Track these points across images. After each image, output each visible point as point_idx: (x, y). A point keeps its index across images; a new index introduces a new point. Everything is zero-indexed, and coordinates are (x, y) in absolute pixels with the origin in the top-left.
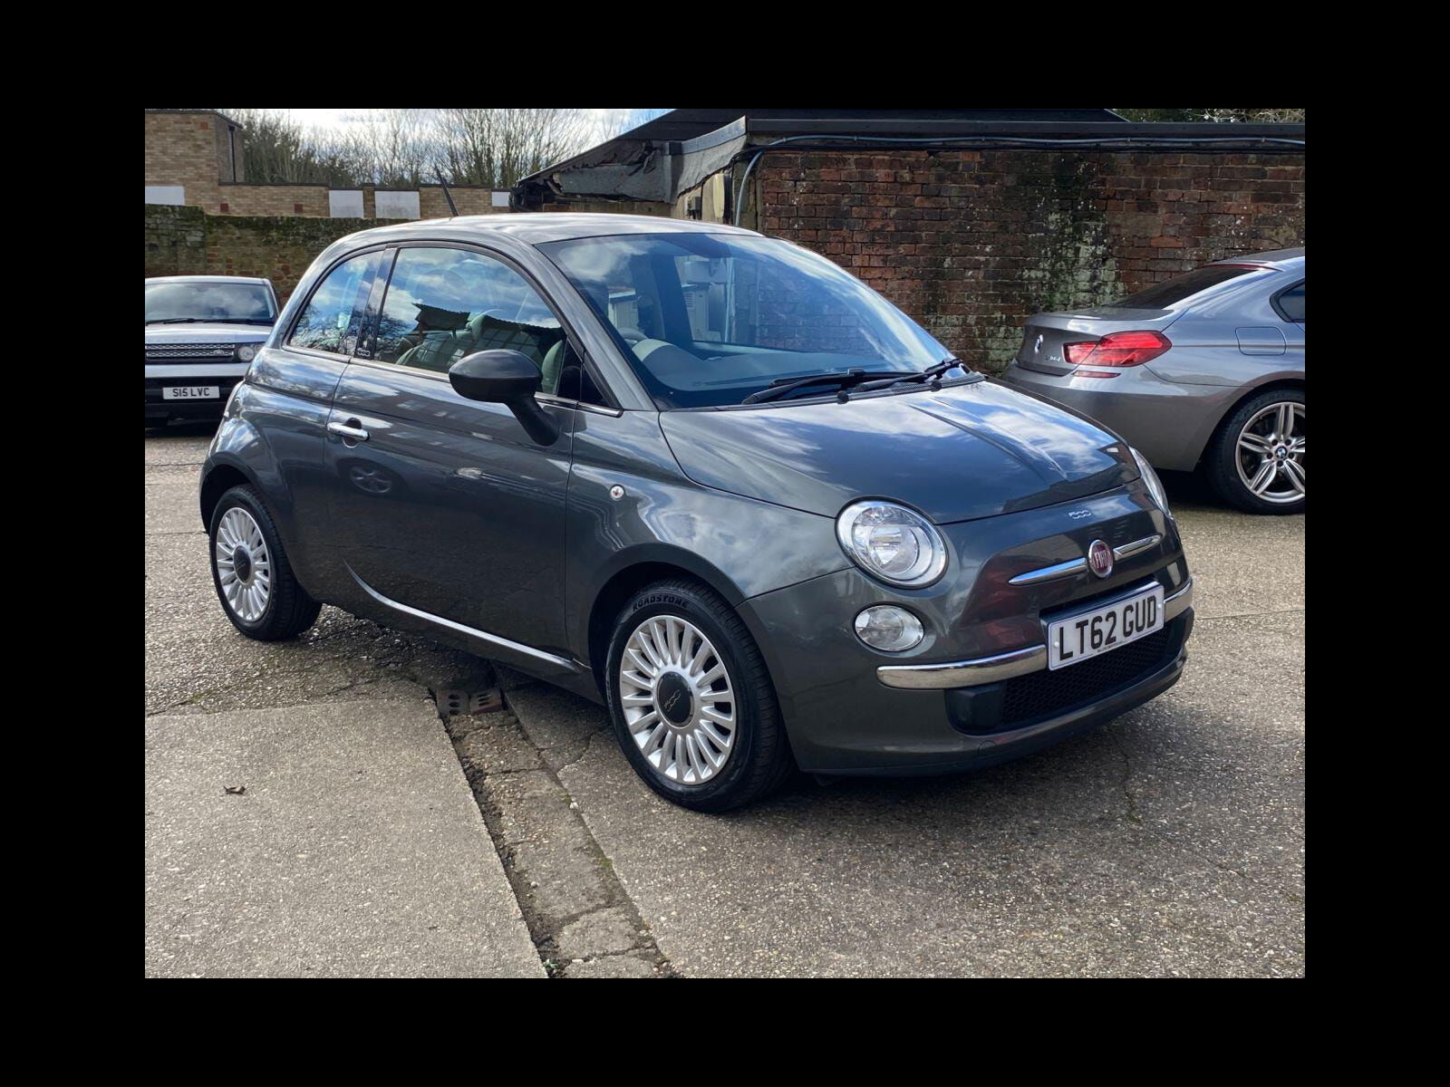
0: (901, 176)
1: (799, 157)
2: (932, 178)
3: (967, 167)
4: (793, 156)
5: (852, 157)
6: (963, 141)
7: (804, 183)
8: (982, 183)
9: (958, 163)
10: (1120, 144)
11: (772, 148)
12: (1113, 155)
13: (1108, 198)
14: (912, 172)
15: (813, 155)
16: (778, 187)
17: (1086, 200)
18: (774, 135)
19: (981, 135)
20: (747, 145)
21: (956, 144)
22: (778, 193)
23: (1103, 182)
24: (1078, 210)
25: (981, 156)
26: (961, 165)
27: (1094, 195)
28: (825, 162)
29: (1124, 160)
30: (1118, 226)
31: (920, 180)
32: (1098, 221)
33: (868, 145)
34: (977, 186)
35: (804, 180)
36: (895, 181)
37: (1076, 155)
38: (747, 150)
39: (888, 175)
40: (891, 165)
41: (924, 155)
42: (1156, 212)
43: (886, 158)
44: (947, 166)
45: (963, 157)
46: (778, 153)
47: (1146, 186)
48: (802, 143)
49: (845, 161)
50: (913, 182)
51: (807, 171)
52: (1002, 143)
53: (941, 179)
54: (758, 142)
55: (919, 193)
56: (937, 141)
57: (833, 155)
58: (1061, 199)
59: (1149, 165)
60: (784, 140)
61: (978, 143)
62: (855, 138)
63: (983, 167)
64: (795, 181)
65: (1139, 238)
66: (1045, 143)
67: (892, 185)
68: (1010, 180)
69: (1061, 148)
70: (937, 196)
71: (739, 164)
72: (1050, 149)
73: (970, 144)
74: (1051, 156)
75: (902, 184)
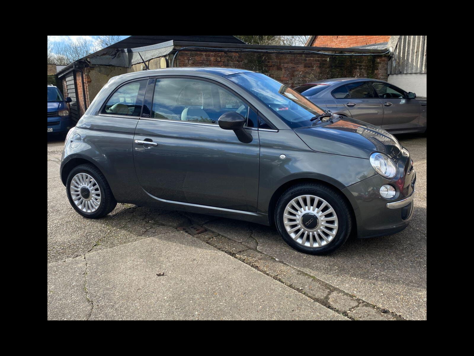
0: (218, 60)
1: (189, 53)
2: (226, 60)
3: (235, 57)
4: (187, 53)
5: (204, 53)
6: (233, 50)
7: (191, 61)
8: (239, 62)
9: (232, 56)
10: (272, 51)
11: (181, 50)
12: (271, 54)
13: (270, 66)
14: (220, 58)
15: (193, 52)
16: (184, 62)
17: (265, 67)
18: (181, 46)
19: (238, 48)
20: (174, 49)
21: (231, 50)
22: (184, 64)
23: (269, 62)
24: (263, 70)
25: (238, 54)
26: (233, 57)
27: (267, 66)
28: (196, 55)
29: (273, 56)
30: (273, 74)
31: (223, 61)
32: (268, 73)
33: (208, 50)
34: (238, 63)
35: (191, 60)
36: (216, 61)
37: (262, 54)
38: (174, 51)
39: (214, 59)
40: (215, 56)
41: (223, 53)
42: (282, 70)
43: (213, 54)
44: (230, 57)
45: (234, 54)
46: (183, 52)
47: (279, 63)
48: (189, 49)
49: (202, 54)
50: (221, 61)
51: (192, 57)
52: (243, 50)
53: (228, 60)
54: (177, 48)
55: (223, 64)
56: (226, 49)
57: (198, 53)
58: (259, 67)
59: (280, 57)
60: (185, 48)
61: (237, 50)
62: (204, 48)
63: (240, 57)
64: (188, 60)
65: (278, 78)
66: (254, 51)
67: (215, 62)
68: (246, 61)
69: (258, 52)
70: (227, 65)
71: (171, 55)
72: (256, 52)
73: (235, 50)
74: (256, 54)
75: (218, 62)
